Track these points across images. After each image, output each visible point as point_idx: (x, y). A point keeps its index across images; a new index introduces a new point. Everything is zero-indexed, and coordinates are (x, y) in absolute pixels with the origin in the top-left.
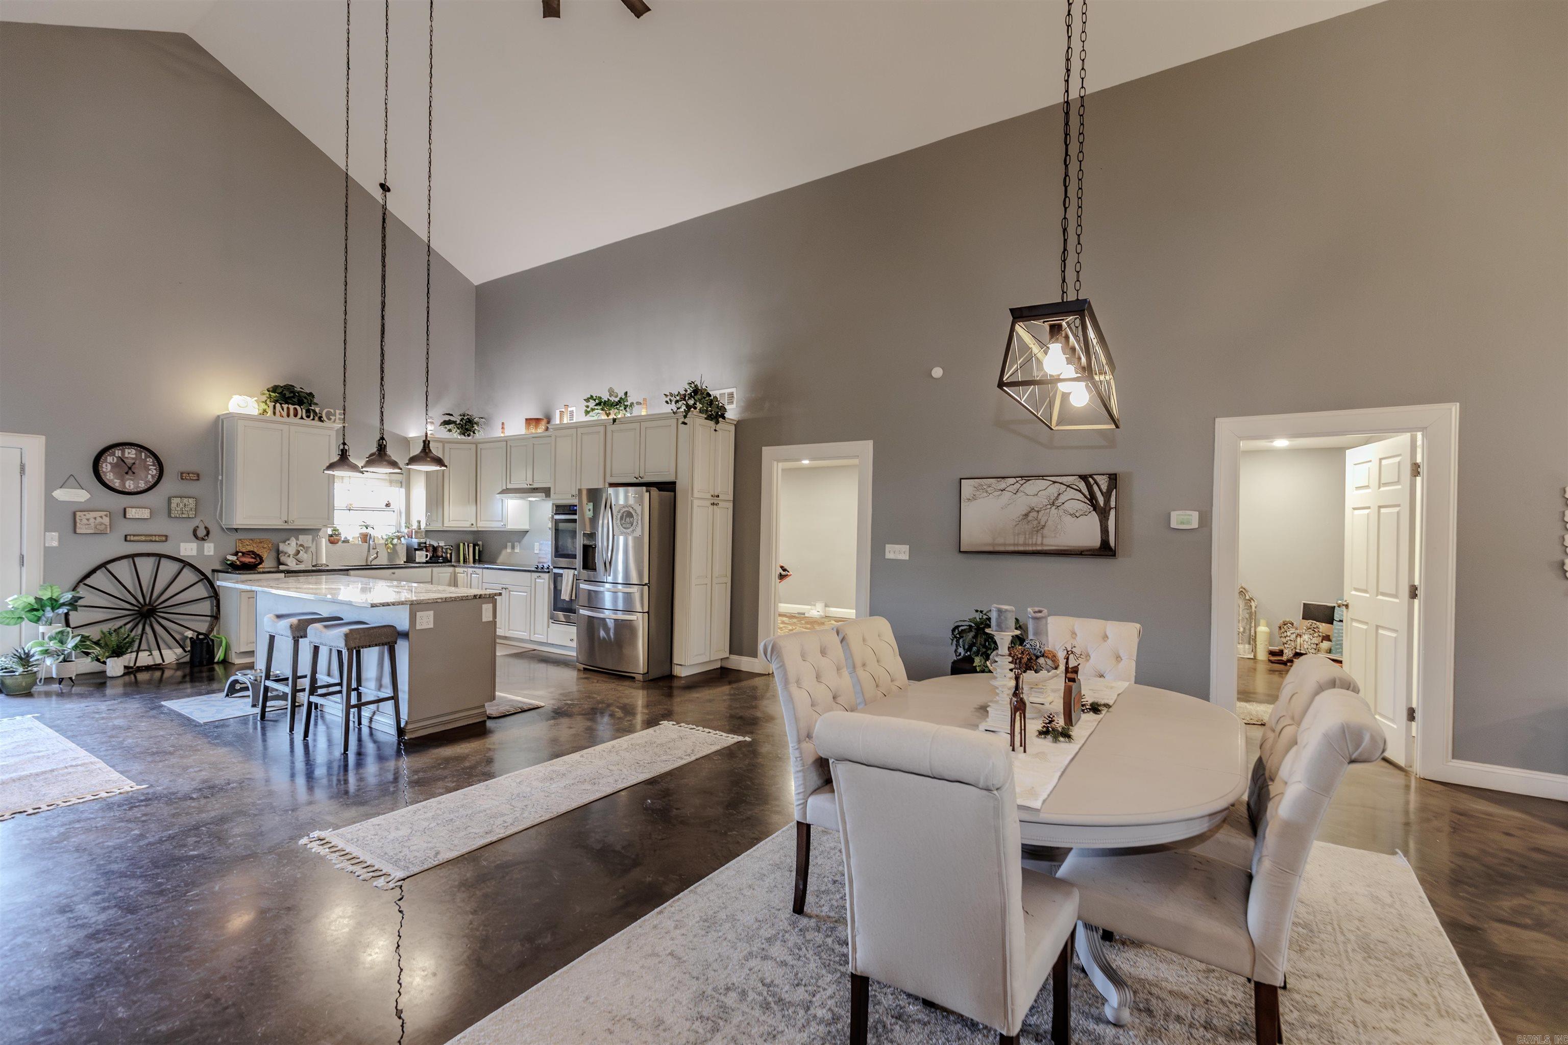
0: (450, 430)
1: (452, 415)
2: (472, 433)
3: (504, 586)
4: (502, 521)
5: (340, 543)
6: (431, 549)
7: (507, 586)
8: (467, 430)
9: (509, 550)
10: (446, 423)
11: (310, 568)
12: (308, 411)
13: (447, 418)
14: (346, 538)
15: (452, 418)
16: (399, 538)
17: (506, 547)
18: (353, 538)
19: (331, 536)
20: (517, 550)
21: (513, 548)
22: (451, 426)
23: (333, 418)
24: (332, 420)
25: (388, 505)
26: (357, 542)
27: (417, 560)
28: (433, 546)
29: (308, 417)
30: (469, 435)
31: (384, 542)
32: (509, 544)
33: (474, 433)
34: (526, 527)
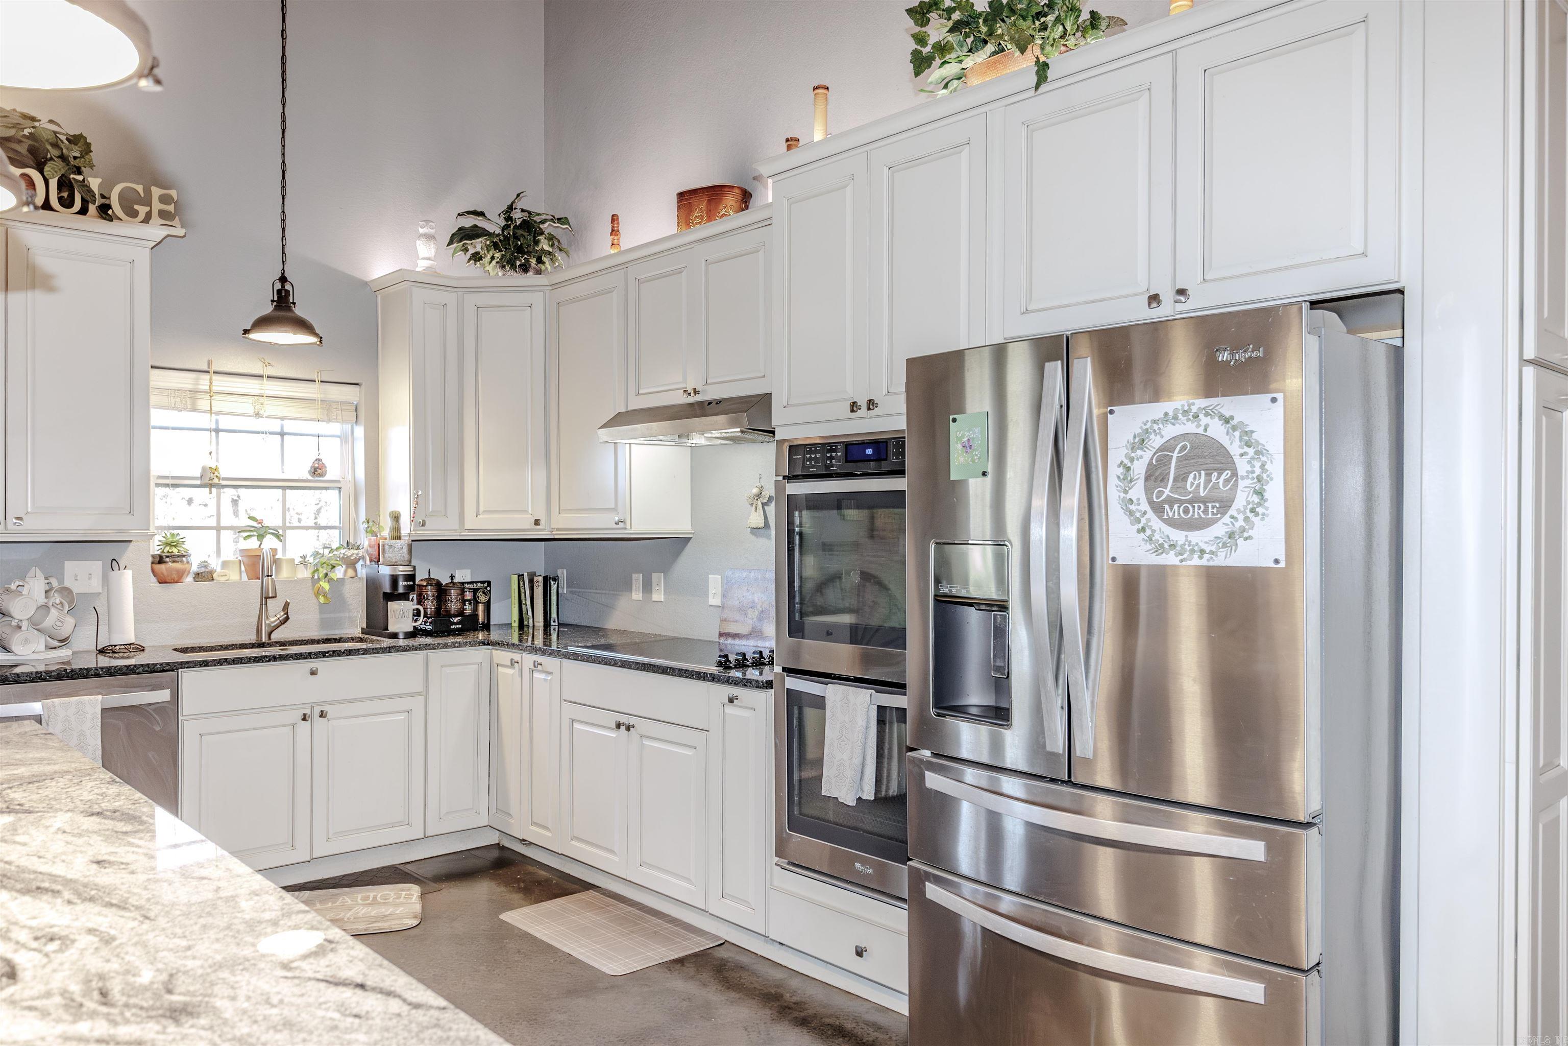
0: (476, 257)
1: (482, 214)
2: (533, 261)
3: (624, 719)
4: (615, 510)
5: (189, 579)
6: (430, 592)
7: (632, 721)
8: (520, 250)
9: (637, 595)
10: (464, 235)
11: (90, 662)
12: (64, 184)
13: (468, 222)
14: (204, 564)
15: (480, 222)
16: (351, 564)
17: (627, 586)
18: (225, 564)
19: (160, 560)
20: (658, 596)
21: (647, 587)
22: (478, 245)
23: (142, 210)
24: (142, 216)
25: (317, 470)
26: (234, 576)
27: (392, 628)
28: (438, 584)
29: (67, 203)
30: (525, 268)
31: (304, 574)
32: (637, 579)
33: (540, 261)
34: (681, 525)
